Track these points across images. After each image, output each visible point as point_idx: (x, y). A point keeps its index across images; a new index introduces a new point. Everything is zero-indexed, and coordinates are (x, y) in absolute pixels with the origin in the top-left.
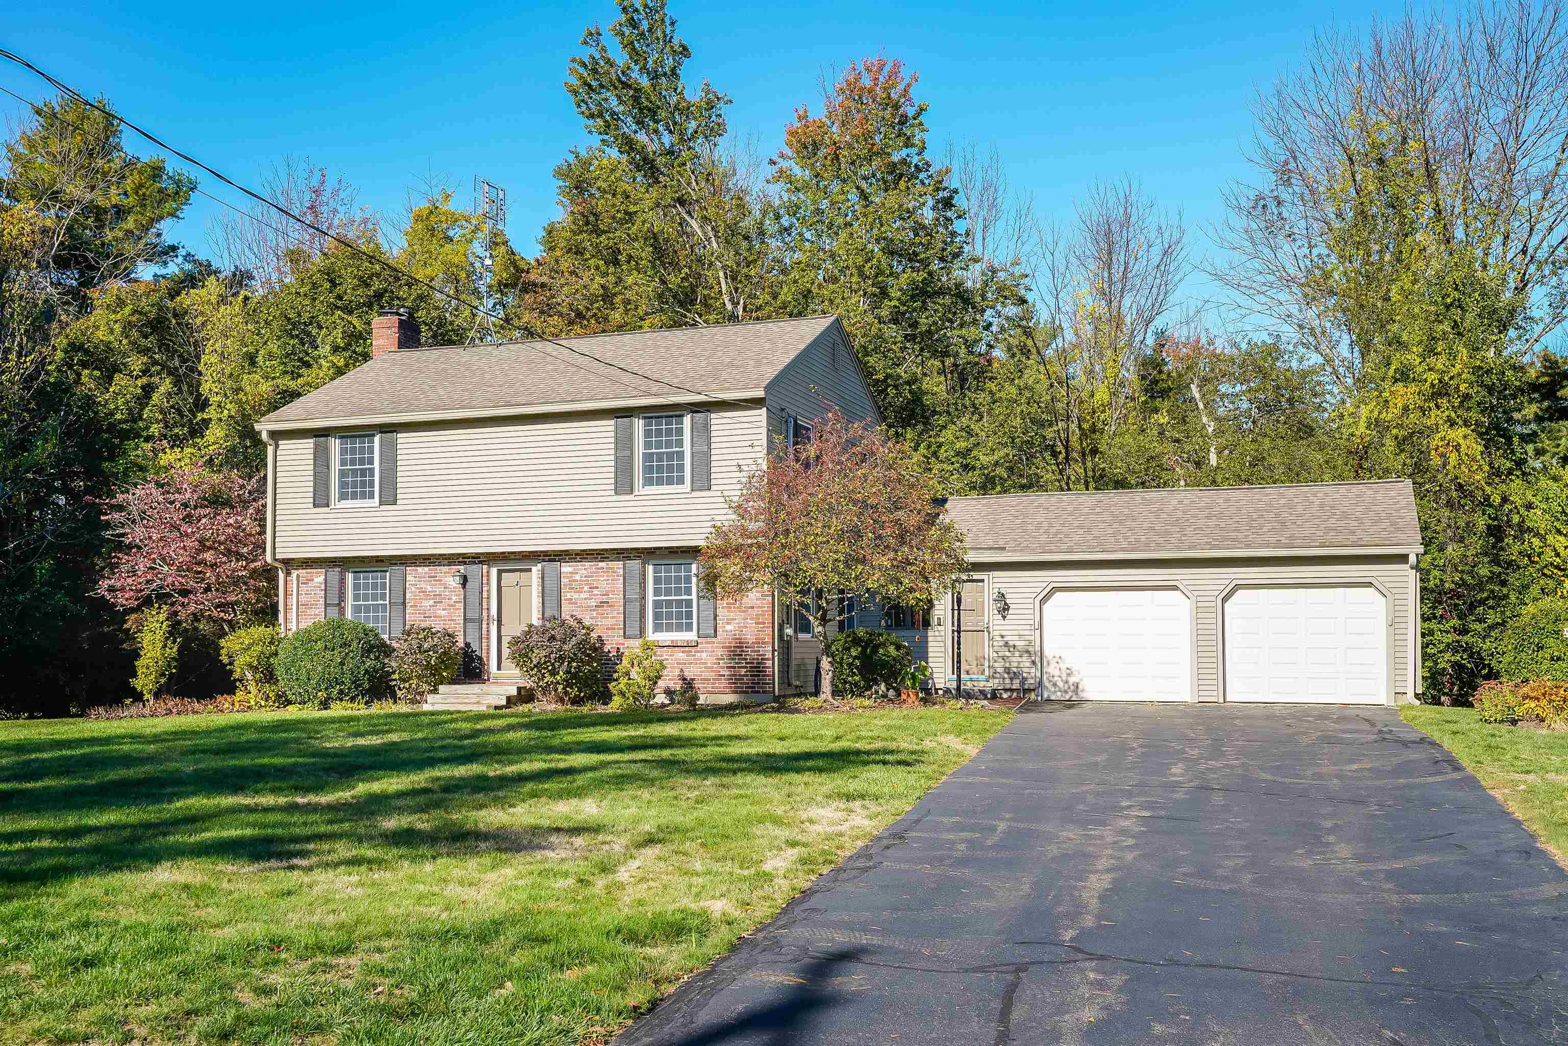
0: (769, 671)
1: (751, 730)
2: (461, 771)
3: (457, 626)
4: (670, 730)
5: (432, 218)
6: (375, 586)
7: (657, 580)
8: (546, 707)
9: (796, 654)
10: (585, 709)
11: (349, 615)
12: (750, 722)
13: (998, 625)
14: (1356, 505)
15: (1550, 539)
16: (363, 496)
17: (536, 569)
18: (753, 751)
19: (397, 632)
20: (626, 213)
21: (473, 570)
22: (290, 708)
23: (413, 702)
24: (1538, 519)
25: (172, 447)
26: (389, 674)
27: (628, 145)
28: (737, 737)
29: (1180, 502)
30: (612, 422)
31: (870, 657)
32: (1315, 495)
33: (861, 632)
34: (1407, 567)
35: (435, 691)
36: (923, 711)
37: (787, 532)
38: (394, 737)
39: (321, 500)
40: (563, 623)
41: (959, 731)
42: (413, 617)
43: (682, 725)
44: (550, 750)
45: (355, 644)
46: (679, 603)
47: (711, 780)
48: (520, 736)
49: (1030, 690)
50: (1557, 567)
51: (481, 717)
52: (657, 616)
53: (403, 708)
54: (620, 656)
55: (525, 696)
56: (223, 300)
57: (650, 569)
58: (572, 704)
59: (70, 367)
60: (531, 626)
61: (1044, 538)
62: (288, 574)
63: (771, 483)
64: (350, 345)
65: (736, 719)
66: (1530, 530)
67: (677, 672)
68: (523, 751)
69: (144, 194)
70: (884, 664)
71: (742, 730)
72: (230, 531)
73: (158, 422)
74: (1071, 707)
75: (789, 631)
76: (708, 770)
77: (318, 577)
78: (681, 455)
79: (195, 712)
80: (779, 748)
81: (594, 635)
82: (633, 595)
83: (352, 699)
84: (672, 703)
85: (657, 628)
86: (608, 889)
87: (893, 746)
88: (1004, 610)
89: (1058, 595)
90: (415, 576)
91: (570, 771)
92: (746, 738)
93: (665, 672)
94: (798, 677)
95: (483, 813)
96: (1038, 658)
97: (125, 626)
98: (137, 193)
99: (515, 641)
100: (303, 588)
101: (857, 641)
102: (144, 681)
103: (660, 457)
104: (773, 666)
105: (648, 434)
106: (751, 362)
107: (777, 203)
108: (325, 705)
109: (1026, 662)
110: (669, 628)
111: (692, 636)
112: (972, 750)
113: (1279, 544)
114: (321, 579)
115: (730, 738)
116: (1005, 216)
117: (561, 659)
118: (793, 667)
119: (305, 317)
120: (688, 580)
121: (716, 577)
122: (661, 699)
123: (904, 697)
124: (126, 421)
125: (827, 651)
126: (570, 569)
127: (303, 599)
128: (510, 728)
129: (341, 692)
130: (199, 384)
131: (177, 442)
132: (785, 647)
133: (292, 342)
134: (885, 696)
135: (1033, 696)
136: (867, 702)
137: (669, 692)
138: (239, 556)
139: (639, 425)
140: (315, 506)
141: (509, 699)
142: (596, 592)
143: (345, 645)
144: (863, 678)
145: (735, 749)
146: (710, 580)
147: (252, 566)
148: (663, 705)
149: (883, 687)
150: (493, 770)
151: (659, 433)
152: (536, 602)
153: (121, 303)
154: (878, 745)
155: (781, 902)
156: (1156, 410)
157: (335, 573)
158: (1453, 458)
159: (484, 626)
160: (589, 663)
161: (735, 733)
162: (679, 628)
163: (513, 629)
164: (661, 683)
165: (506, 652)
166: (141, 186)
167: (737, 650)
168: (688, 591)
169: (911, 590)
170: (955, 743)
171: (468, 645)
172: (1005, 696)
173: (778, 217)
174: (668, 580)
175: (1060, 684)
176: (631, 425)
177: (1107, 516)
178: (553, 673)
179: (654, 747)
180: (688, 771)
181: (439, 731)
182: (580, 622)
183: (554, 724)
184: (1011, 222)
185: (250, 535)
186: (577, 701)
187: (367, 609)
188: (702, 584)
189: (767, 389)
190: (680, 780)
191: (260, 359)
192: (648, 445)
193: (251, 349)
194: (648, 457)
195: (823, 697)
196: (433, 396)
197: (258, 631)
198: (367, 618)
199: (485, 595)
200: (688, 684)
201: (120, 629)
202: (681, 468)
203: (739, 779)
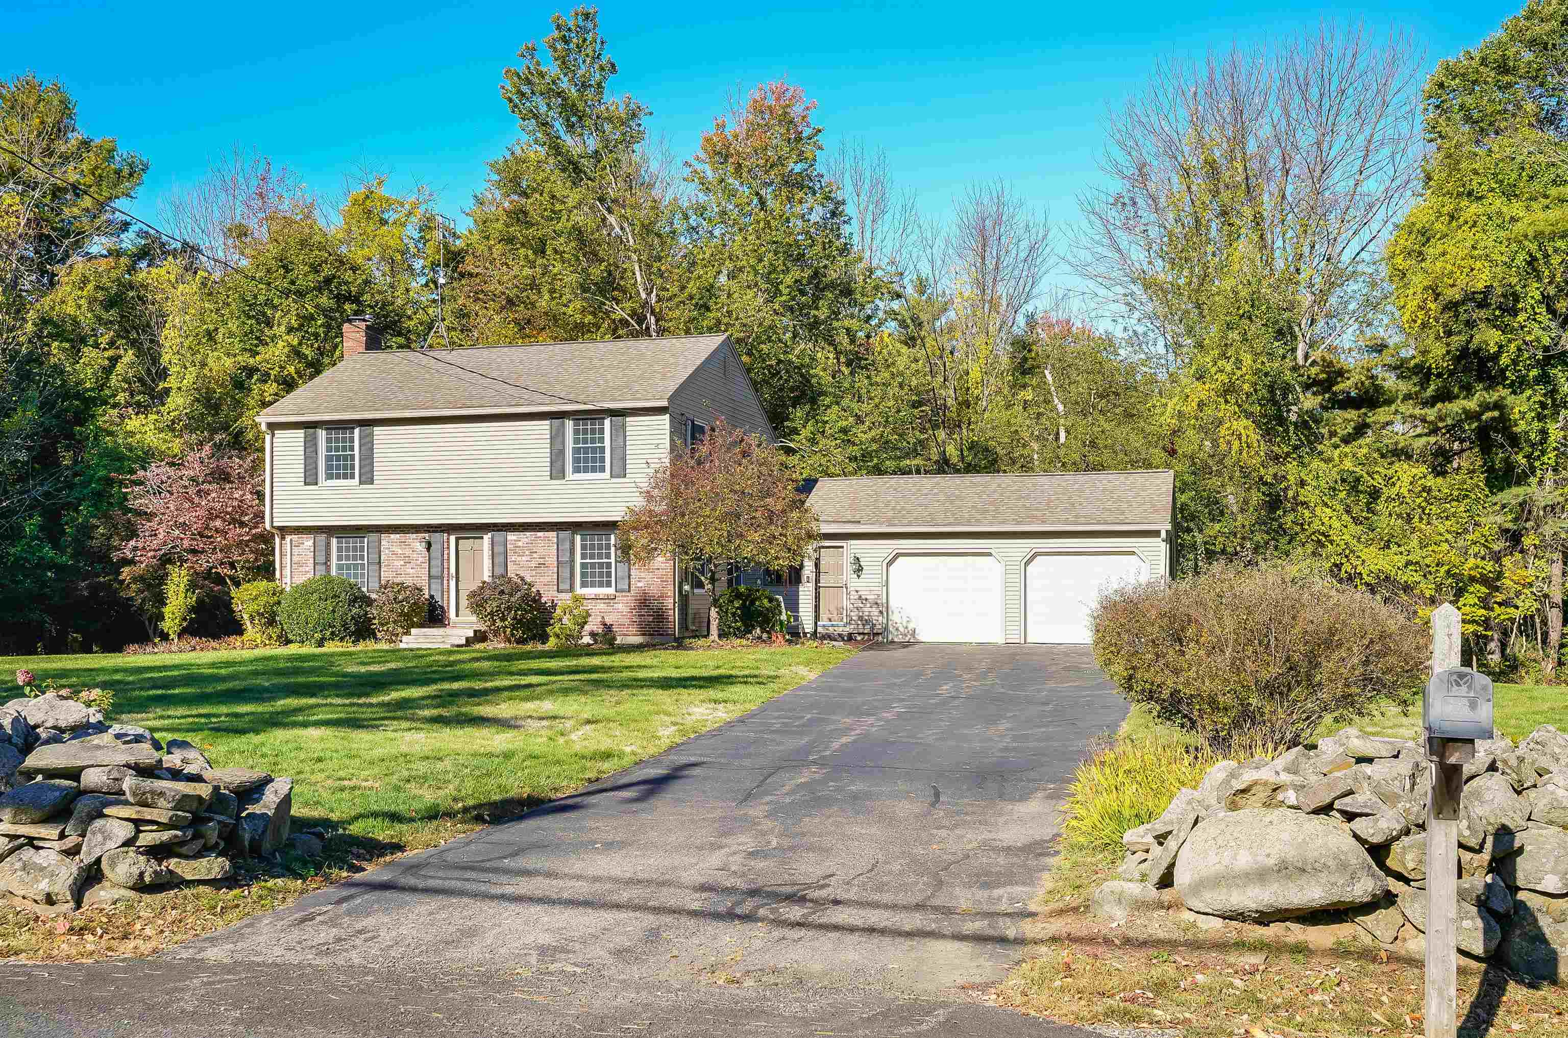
0: (671, 619)
1: (655, 662)
2: (456, 685)
3: (423, 582)
4: (596, 661)
5: (368, 202)
6: (355, 549)
7: (584, 547)
8: (497, 645)
9: (693, 606)
10: (529, 647)
11: (334, 572)
12: (656, 656)
13: (855, 583)
14: (1130, 490)
15: (1318, 510)
16: (345, 477)
17: (487, 538)
18: (656, 675)
19: (375, 585)
20: (553, 211)
21: (436, 537)
22: (291, 646)
23: (391, 641)
24: (1309, 494)
25: (137, 414)
26: (370, 620)
27: (556, 149)
28: (645, 667)
29: (999, 486)
30: (548, 422)
31: (749, 608)
32: (1100, 481)
33: (742, 589)
34: (1159, 540)
35: (407, 633)
36: (788, 649)
37: (683, 515)
38: (393, 665)
39: (310, 478)
40: (510, 579)
41: (808, 663)
42: (387, 575)
43: (604, 658)
44: (512, 674)
45: (343, 594)
46: (601, 565)
47: (626, 692)
48: (486, 665)
49: (878, 634)
50: (1323, 534)
51: (450, 653)
52: (583, 575)
53: (384, 646)
54: (554, 606)
55: (480, 637)
56: (180, 279)
57: (578, 538)
58: (518, 643)
59: (40, 338)
60: (484, 582)
61: (890, 514)
62: (283, 538)
63: (672, 475)
64: (303, 325)
65: (645, 654)
66: (1303, 504)
67: (599, 619)
68: (492, 675)
69: (100, 176)
70: (760, 614)
71: (648, 662)
72: (235, 503)
73: (124, 391)
74: (907, 646)
75: (687, 588)
76: (624, 685)
77: (308, 542)
78: (602, 450)
79: (214, 649)
80: (675, 674)
81: (533, 589)
82: (566, 558)
83: (342, 639)
84: (596, 643)
85: (584, 585)
86: (567, 742)
87: (756, 672)
88: (859, 570)
89: (901, 559)
90: (389, 542)
91: (529, 686)
92: (651, 667)
93: (590, 619)
94: (693, 623)
95: (481, 708)
96: (884, 609)
97: (121, 578)
98: (94, 174)
99: (473, 595)
100: (295, 550)
101: (739, 596)
102: (170, 624)
103: (586, 450)
104: (674, 615)
105: (576, 432)
106: (659, 375)
107: (686, 204)
108: (320, 644)
109: (875, 612)
110: (593, 585)
111: (611, 591)
112: (812, 676)
113: (1066, 522)
114: (311, 543)
115: (639, 667)
116: (891, 212)
117: (509, 608)
118: (690, 617)
119: (261, 298)
120: (608, 547)
121: (630, 547)
122: (587, 640)
123: (774, 638)
124: (92, 390)
125: (715, 602)
126: (514, 538)
127: (295, 559)
128: (477, 659)
129: (333, 633)
130: (160, 355)
131: (142, 409)
132: (684, 600)
133: (249, 322)
134: (760, 638)
135: (880, 638)
136: (744, 642)
137: (593, 634)
138: (242, 524)
139: (569, 424)
140: (306, 484)
141: (467, 639)
142: (535, 555)
143: (335, 596)
144: (745, 624)
145: (642, 674)
146: (625, 549)
147: (254, 531)
148: (589, 645)
149: (758, 630)
150: (478, 685)
151: (585, 432)
152: (487, 563)
153: (85, 281)
154: (747, 672)
155: (664, 747)
156: (1024, 386)
157: (322, 538)
158: (1236, 445)
159: (445, 582)
160: (531, 612)
161: (643, 663)
162: (601, 585)
163: (469, 585)
164: (586, 627)
165: (464, 602)
166: (96, 168)
167: (644, 602)
168: (608, 556)
169: (777, 558)
170: (802, 670)
171: (432, 597)
172: (859, 638)
173: (686, 217)
174: (592, 547)
175: (901, 629)
176: (563, 424)
177: (942, 497)
178: (503, 619)
179: (585, 672)
180: (609, 687)
181: (424, 661)
182: (522, 579)
183: (509, 658)
184: (897, 216)
185: (252, 506)
186: (520, 641)
187: (348, 567)
188: (619, 552)
189: (670, 399)
190: (603, 691)
191: (220, 336)
192: (576, 441)
193: (211, 327)
194: (576, 451)
195: (712, 638)
196: (401, 396)
197: (263, 584)
198: (349, 575)
199: (446, 557)
200: (608, 628)
201: (116, 580)
202: (603, 460)
203: (645, 691)
